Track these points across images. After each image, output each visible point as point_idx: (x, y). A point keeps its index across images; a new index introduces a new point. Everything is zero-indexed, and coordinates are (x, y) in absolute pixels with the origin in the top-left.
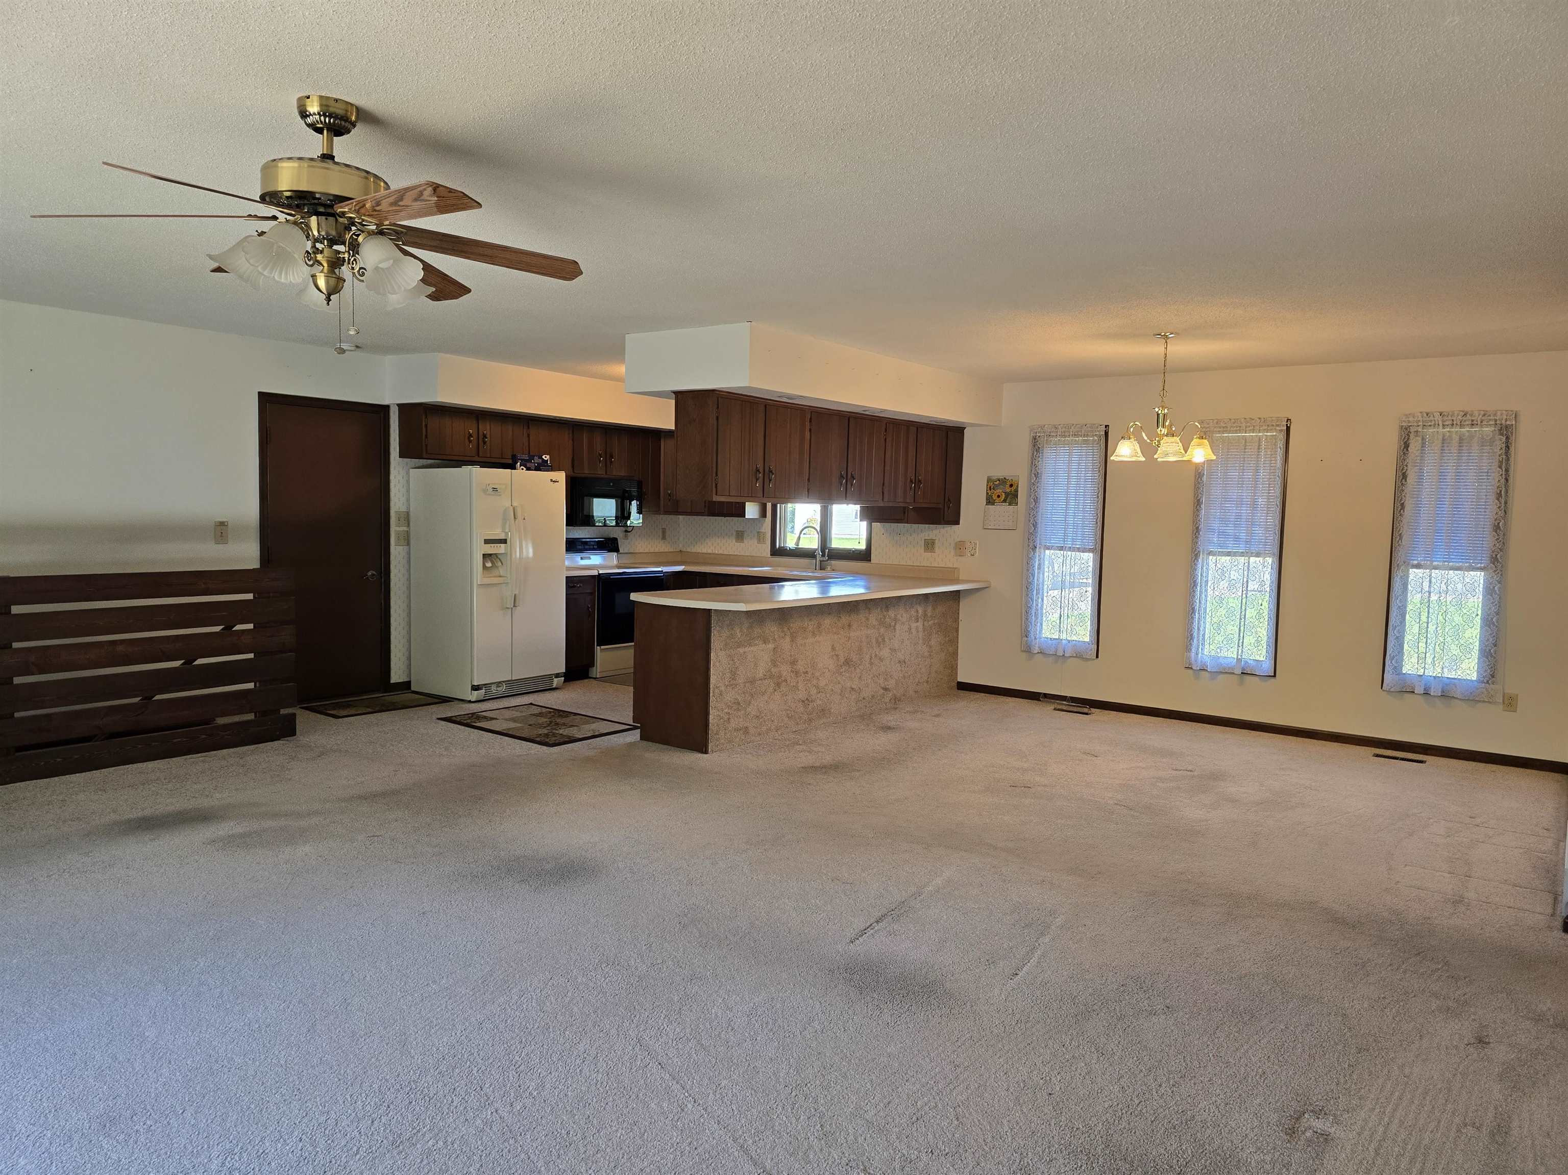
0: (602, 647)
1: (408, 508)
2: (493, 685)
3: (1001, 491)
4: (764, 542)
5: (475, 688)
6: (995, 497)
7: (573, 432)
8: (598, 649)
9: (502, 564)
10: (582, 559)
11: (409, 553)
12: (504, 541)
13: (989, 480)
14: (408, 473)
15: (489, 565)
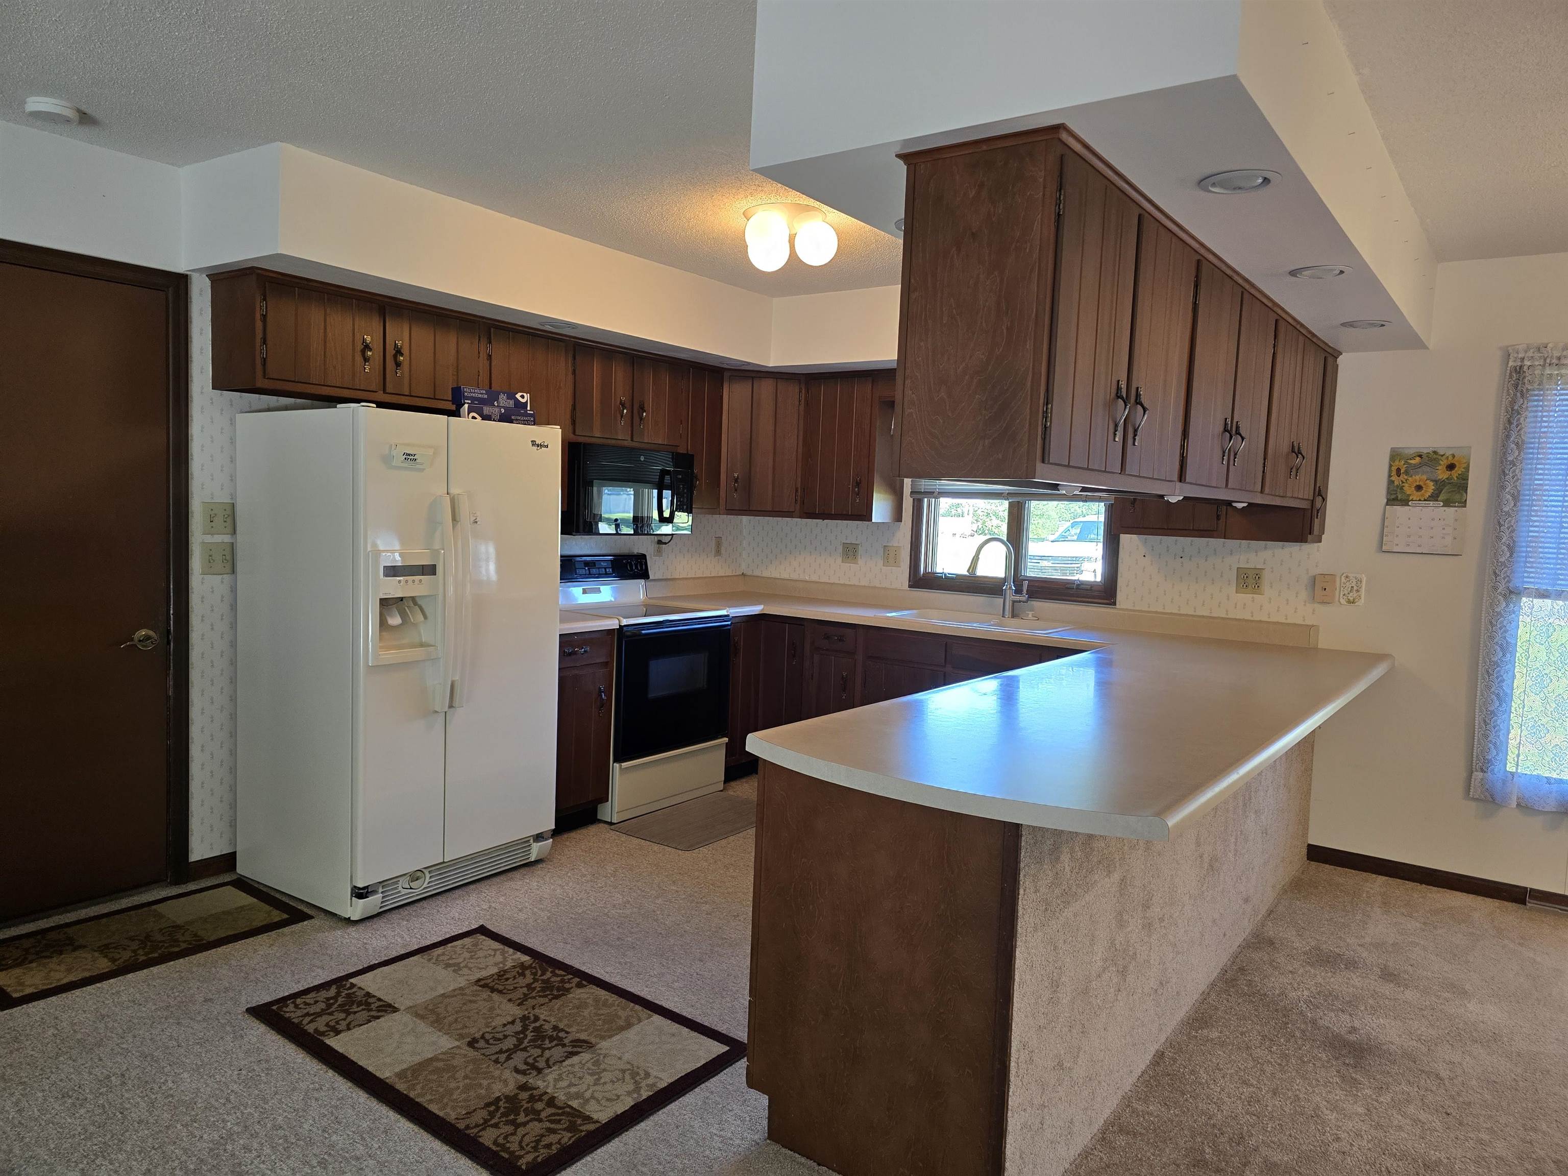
0: (624, 765)
1: (233, 496)
2: (401, 879)
3: (1425, 477)
4: (896, 563)
5: (361, 893)
6: (1409, 489)
7: (574, 358)
8: (616, 768)
9: (425, 617)
10: (585, 592)
11: (234, 590)
12: (430, 570)
13: (1395, 455)
14: (232, 422)
15: (395, 620)
